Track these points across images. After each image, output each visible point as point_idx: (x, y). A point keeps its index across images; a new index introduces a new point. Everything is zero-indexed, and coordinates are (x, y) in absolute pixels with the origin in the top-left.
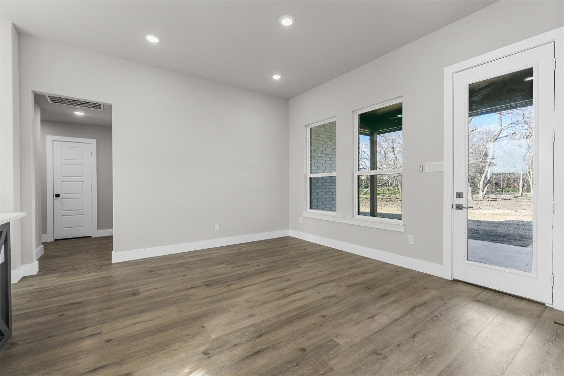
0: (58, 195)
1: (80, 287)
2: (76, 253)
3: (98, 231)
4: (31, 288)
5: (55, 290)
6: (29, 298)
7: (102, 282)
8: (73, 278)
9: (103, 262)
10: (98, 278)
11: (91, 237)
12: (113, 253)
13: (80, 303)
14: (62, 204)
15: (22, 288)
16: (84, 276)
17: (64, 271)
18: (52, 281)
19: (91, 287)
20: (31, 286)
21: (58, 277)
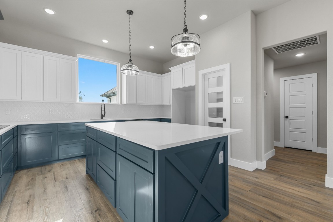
0: (287, 117)
1: (287, 199)
2: (296, 162)
3: (318, 148)
4: (256, 180)
5: (268, 190)
6: (251, 188)
7: (308, 205)
8: (285, 185)
9: (316, 181)
10: (306, 198)
11: (311, 151)
12: (327, 177)
13: (280, 218)
14: (290, 124)
15: (252, 177)
16: (294, 188)
17: (281, 176)
18: (270, 181)
19: (296, 204)
20: (257, 178)
21: (275, 179)
